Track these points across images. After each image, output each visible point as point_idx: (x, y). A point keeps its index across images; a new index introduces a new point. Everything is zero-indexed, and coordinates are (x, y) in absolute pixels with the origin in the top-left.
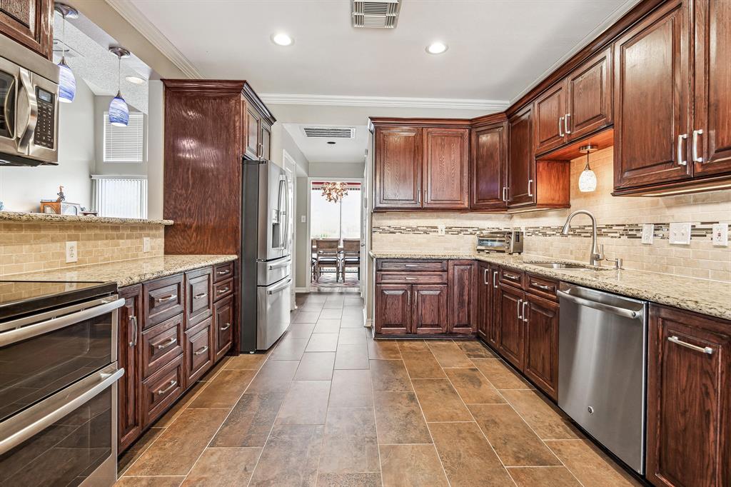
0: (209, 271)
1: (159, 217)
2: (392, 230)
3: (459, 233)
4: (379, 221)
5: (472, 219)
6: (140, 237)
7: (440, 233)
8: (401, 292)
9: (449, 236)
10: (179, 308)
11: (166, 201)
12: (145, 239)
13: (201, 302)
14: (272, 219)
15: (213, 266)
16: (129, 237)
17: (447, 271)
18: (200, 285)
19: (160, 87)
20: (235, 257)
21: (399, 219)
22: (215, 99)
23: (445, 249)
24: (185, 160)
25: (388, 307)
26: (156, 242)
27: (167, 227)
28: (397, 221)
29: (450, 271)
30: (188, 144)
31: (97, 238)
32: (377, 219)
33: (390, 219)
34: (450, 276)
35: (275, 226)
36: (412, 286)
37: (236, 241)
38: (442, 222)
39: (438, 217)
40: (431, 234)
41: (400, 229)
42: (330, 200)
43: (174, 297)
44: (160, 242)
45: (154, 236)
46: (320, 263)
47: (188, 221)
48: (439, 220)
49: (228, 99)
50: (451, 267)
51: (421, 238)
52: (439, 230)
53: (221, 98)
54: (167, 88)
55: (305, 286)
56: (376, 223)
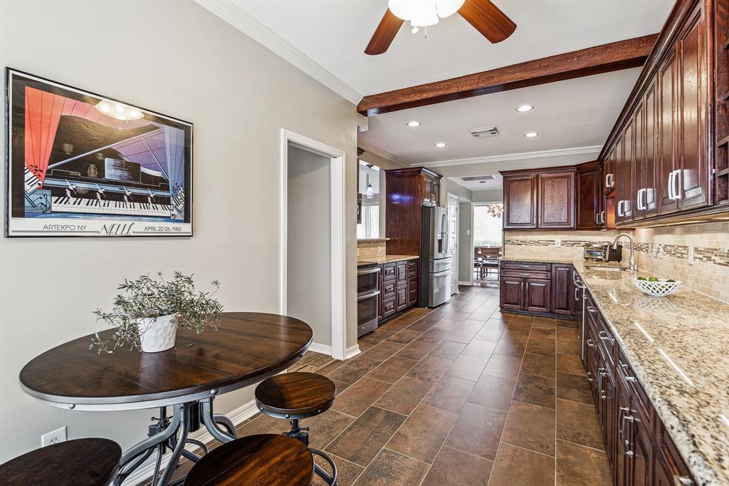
0: (406, 263)
1: (384, 237)
2: (520, 243)
3: (573, 245)
4: (511, 237)
5: (584, 235)
6: (377, 246)
7: (556, 245)
8: (517, 283)
9: (564, 247)
10: (394, 276)
11: (387, 228)
12: (379, 247)
13: (402, 276)
14: (438, 236)
15: (408, 260)
16: (374, 246)
17: (551, 271)
18: (402, 269)
19: (384, 173)
20: (418, 257)
21: (525, 235)
22: (408, 176)
23: (561, 256)
24: (395, 205)
25: (508, 291)
26: (382, 249)
27: (387, 241)
28: (523, 237)
29: (553, 271)
30: (396, 197)
31: (364, 247)
32: (508, 235)
33: (518, 235)
34: (553, 275)
35: (440, 241)
36: (525, 280)
37: (419, 249)
38: (558, 238)
39: (555, 234)
40: (549, 246)
41: (525, 241)
42: (494, 216)
43: (393, 271)
44: (384, 248)
45: (382, 246)
46: (484, 265)
47: (397, 238)
48: (556, 236)
49: (414, 176)
50: (554, 269)
51: (542, 249)
52: (556, 243)
53: (412, 176)
54: (387, 173)
55: (469, 281)
56: (507, 238)
